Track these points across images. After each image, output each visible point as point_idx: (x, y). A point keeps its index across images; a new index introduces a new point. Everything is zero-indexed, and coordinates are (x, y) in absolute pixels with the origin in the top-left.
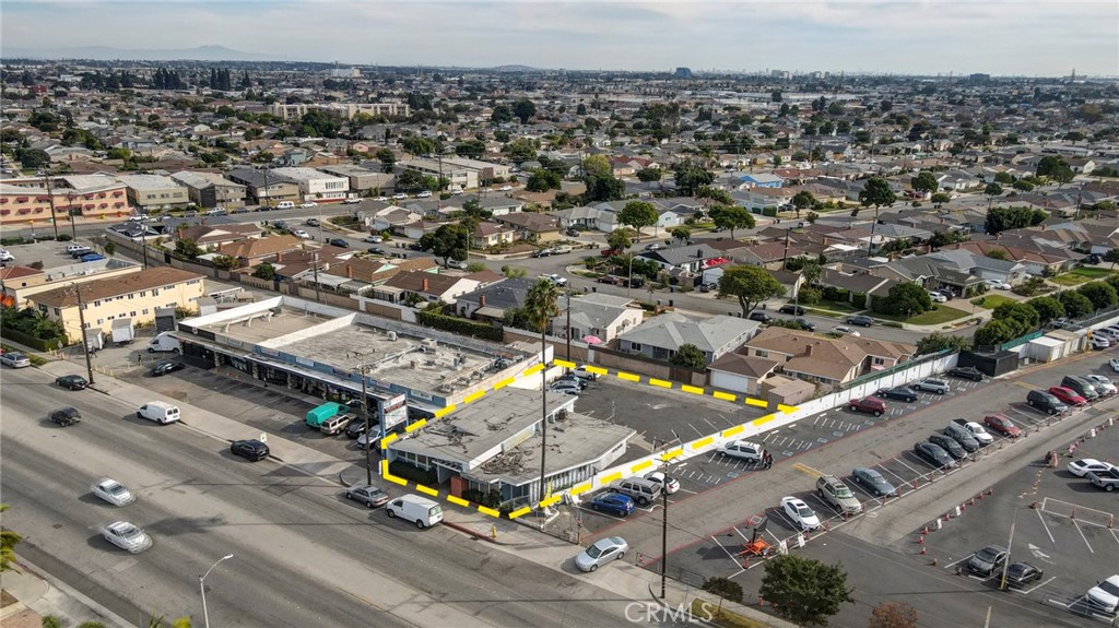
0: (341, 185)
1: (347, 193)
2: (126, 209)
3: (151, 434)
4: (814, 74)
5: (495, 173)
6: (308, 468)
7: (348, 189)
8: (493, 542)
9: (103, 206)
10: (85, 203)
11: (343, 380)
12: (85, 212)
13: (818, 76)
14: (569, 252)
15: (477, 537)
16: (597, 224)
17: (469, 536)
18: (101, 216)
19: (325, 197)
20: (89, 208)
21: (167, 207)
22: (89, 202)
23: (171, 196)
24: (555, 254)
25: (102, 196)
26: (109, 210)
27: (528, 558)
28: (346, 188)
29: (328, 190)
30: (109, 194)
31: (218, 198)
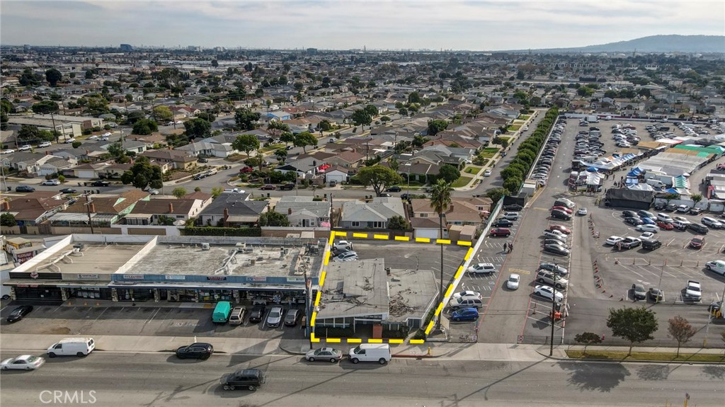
3: (82, 365)
4: (216, 49)
5: (92, 124)
6: (252, 351)
8: (431, 357)
11: (218, 283)
13: (219, 50)
14: (216, 173)
15: (419, 357)
16: (213, 152)
17: (415, 359)
24: (207, 176)
27: (463, 359)
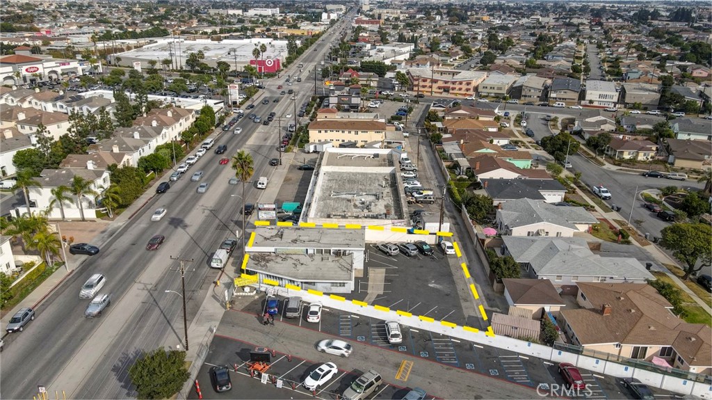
0: (612, 97)
1: (615, 104)
2: (471, 92)
7: (616, 101)
9: (460, 89)
10: (452, 86)
12: (451, 91)
18: (456, 94)
19: (596, 104)
20: (453, 89)
21: (492, 95)
22: (454, 86)
23: (496, 88)
25: (461, 83)
26: (462, 92)
28: (615, 99)
29: (601, 99)
30: (464, 83)
31: (523, 93)
